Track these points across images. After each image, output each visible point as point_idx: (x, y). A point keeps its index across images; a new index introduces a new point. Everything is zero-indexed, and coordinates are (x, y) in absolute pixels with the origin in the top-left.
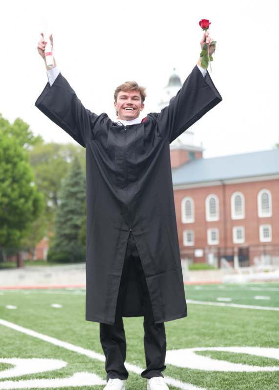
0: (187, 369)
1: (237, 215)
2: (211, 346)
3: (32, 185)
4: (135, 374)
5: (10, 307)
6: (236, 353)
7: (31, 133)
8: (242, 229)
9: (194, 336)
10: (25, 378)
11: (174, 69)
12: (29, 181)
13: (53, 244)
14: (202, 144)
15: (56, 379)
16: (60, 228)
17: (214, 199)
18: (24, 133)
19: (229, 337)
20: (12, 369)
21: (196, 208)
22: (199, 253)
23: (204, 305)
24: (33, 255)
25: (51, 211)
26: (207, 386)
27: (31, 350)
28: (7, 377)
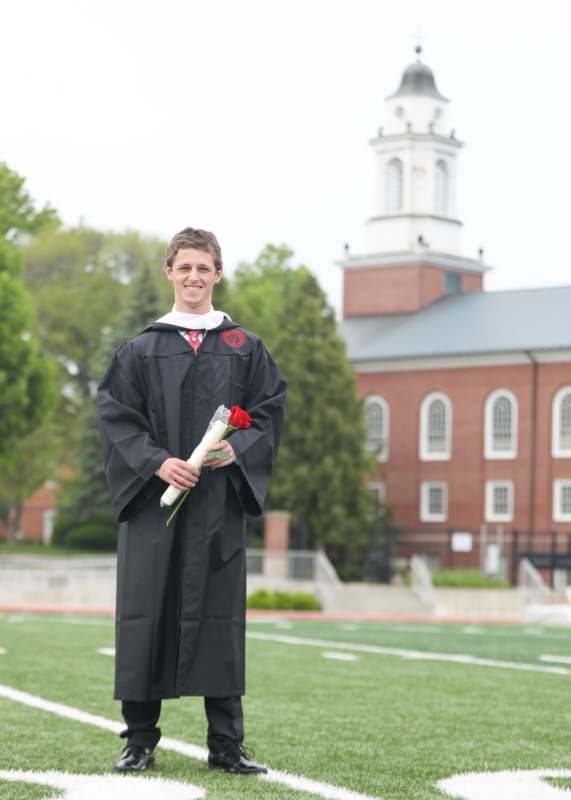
1: (566, 446)
3: (26, 337)
7: (26, 199)
11: (418, 50)
12: (18, 328)
13: (67, 502)
14: (481, 252)
16: (92, 456)
17: (504, 400)
18: (6, 198)
21: (456, 424)
22: (462, 542)
24: (16, 525)
25: (71, 409)
27: (91, 753)
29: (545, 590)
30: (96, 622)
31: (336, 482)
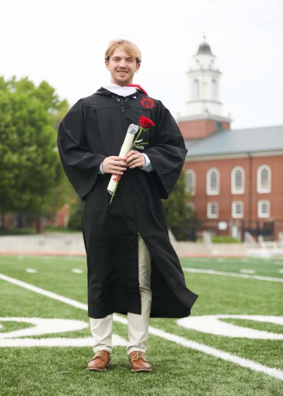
0: (210, 335)
1: (263, 188)
2: (235, 314)
4: (158, 337)
5: (30, 270)
6: (260, 322)
7: (56, 97)
8: (267, 203)
9: (218, 305)
10: (46, 336)
11: (204, 37)
12: (53, 146)
13: (74, 211)
14: (230, 114)
15: (78, 339)
17: (239, 171)
18: (49, 97)
19: (253, 306)
20: (33, 327)
21: (222, 180)
22: (222, 226)
23: (227, 276)
24: (53, 222)
26: (231, 351)
27: (52, 311)
28: (28, 335)
29: (254, 244)
30: (78, 259)
31: (175, 204)
